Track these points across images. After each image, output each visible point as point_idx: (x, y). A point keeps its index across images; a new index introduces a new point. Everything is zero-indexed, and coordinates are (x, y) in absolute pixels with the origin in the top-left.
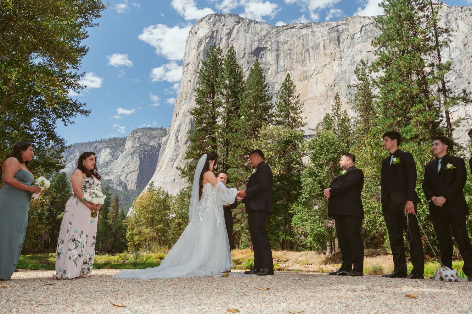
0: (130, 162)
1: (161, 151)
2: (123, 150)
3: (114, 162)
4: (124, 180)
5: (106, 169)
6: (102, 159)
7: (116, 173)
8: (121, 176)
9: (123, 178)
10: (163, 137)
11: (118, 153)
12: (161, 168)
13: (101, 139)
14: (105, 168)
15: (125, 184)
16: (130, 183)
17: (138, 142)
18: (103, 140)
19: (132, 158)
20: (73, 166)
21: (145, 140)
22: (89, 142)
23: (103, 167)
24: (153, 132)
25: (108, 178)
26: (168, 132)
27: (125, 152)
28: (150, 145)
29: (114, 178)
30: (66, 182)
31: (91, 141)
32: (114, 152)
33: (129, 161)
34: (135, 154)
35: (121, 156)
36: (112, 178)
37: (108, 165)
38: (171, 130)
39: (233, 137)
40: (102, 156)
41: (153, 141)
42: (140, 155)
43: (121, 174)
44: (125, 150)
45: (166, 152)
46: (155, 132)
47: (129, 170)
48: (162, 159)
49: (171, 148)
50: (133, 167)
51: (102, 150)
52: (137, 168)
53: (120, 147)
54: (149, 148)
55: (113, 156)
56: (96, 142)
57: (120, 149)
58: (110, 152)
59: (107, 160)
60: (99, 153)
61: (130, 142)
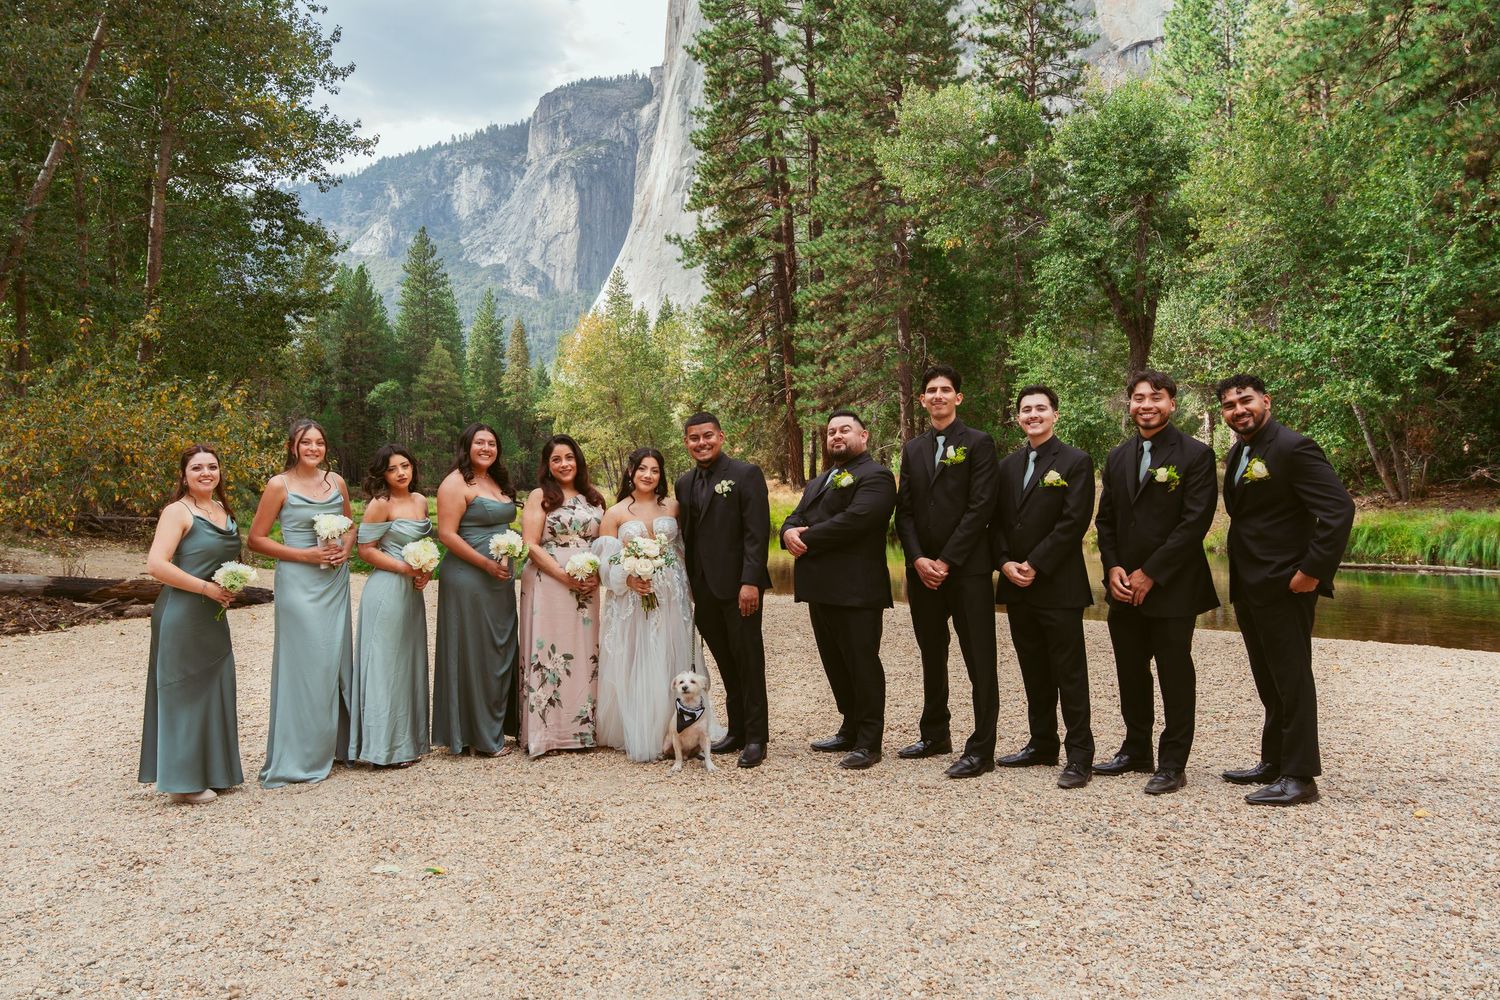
0: (548, 202)
1: (639, 157)
2: (524, 166)
3: (502, 210)
4: (539, 265)
5: (481, 233)
6: (465, 203)
7: (513, 243)
8: (528, 251)
9: (534, 258)
10: (641, 106)
11: (509, 177)
12: (645, 214)
13: (454, 138)
14: (478, 232)
15: (544, 275)
16: (558, 272)
17: (567, 135)
18: (458, 140)
19: (554, 190)
20: (386, 233)
21: (587, 123)
22: (420, 150)
23: (472, 228)
24: (608, 92)
25: (491, 263)
26: (655, 86)
27: (530, 170)
28: (604, 138)
29: (509, 259)
30: (370, 293)
31: (424, 148)
32: (497, 174)
33: (544, 200)
34: (562, 176)
35: (521, 184)
36: (503, 261)
37: (485, 220)
38: (666, 79)
39: (824, 127)
40: (463, 192)
41: (611, 126)
42: (575, 176)
43: (529, 244)
44: (529, 164)
45: (654, 158)
46: (616, 92)
47: (551, 231)
48: (648, 183)
49: (669, 145)
50: (561, 218)
51: (460, 173)
52: (572, 221)
53: (513, 157)
54: (602, 149)
55: (496, 189)
56: (438, 147)
57: (515, 163)
58: (487, 178)
59: (481, 203)
60: (453, 184)
61: (541, 136)
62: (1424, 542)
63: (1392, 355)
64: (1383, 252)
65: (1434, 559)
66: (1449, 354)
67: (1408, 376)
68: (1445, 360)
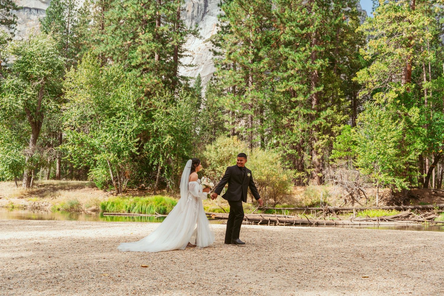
62: (127, 207)
63: (122, 147)
64: (121, 114)
65: (129, 211)
66: (137, 149)
67: (126, 153)
68: (137, 150)
